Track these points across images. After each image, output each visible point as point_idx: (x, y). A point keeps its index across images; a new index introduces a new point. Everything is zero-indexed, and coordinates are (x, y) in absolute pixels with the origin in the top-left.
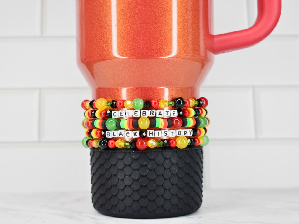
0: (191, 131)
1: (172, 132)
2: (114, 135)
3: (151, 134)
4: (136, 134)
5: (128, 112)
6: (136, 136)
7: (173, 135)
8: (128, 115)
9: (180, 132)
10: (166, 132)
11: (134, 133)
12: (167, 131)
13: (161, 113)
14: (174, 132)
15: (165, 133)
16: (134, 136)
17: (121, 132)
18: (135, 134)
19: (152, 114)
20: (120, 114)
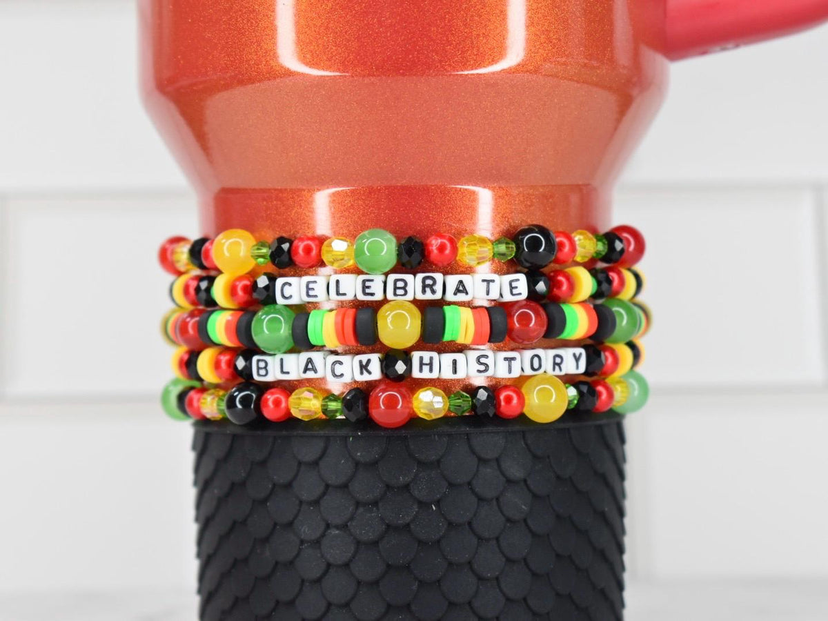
0: (581, 354)
1: (506, 359)
2: (282, 372)
3: (426, 368)
4: (369, 368)
5: (338, 282)
6: (370, 373)
7: (510, 371)
8: (338, 293)
9: (536, 360)
10: (482, 360)
11: (361, 362)
12: (486, 357)
13: (464, 286)
14: (513, 359)
15: (482, 364)
16: (362, 373)
17: (310, 361)
18: (364, 367)
19: (428, 290)
20: (308, 289)
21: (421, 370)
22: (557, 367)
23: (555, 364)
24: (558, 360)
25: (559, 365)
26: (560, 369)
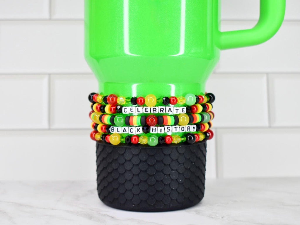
0: (195, 127)
1: (175, 128)
2: (118, 131)
4: (140, 130)
6: (139, 132)
13: (171, 110)
14: (177, 127)
15: (168, 129)
18: (138, 130)
20: (131, 110)
21: (153, 131)
22: (188, 130)
23: (188, 129)
24: (189, 128)
25: (189, 129)
26: (189, 130)
